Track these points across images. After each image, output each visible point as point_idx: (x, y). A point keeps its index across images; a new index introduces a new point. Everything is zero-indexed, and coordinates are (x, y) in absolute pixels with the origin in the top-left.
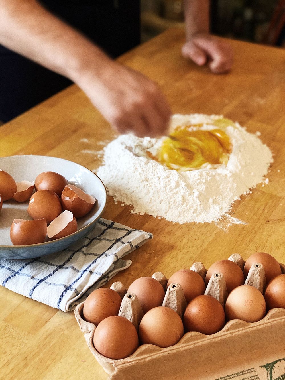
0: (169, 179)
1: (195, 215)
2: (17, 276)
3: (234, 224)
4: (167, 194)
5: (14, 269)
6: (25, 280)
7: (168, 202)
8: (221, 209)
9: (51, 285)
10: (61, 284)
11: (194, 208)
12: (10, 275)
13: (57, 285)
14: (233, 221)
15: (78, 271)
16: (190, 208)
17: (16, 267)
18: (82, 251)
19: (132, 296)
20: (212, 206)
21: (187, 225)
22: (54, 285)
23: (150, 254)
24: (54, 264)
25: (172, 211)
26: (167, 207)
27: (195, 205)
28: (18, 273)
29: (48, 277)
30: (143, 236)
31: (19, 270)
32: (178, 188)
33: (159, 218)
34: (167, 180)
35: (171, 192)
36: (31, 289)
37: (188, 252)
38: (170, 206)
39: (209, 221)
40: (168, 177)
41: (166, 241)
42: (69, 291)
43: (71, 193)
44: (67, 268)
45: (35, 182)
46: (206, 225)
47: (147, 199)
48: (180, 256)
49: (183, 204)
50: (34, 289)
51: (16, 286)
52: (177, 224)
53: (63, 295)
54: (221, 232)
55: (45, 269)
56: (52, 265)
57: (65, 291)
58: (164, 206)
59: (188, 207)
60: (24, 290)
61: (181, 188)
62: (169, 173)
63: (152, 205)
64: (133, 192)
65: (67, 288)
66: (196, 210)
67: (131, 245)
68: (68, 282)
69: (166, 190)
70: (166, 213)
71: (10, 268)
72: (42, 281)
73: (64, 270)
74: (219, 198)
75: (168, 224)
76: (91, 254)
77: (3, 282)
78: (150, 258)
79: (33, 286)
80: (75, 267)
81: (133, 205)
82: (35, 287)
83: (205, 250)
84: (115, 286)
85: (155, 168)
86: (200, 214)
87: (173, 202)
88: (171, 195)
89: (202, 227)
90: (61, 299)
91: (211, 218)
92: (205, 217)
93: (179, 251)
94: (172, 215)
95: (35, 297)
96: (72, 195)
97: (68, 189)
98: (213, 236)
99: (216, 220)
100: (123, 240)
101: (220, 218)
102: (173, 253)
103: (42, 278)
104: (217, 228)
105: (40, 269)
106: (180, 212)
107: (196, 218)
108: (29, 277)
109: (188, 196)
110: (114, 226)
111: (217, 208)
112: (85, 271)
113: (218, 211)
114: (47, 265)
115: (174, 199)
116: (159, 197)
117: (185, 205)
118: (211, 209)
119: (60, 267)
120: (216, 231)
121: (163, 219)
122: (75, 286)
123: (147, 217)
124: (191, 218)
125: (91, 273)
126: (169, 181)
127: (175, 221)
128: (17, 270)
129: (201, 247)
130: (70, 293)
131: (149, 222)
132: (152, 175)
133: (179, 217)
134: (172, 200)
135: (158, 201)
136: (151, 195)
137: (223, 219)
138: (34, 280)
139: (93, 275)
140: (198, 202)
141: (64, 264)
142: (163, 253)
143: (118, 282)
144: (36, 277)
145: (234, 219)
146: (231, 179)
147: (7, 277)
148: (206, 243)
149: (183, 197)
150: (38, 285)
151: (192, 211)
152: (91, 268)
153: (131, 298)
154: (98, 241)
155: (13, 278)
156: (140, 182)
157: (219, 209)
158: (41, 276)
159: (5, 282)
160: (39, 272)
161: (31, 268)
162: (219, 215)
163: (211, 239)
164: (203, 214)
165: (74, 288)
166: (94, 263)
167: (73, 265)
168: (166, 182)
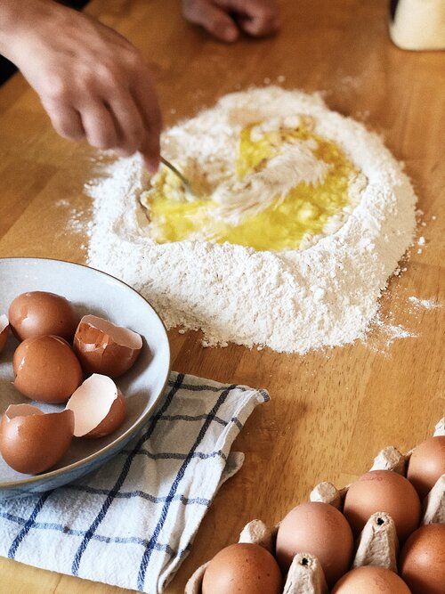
0: (262, 271)
1: (323, 332)
2: (32, 530)
3: (396, 340)
4: (263, 301)
5: (20, 516)
6: (54, 538)
7: (269, 317)
8: (364, 311)
9: (113, 543)
10: (134, 539)
11: (318, 319)
12: (17, 532)
13: (124, 541)
14: (392, 332)
15: (153, 500)
16: (311, 321)
17: (23, 509)
18: (144, 452)
19: (309, 561)
20: (347, 310)
21: (311, 353)
22: (118, 540)
23: (269, 429)
24: (98, 488)
25: (280, 332)
26: (270, 326)
27: (319, 314)
28: (30, 523)
29: (97, 524)
30: (254, 400)
31: (31, 517)
32: (281, 286)
33: (259, 349)
34: (259, 274)
35: (271, 296)
36: (73, 559)
37: (335, 412)
38: (273, 323)
39: (350, 339)
40: (259, 268)
41: (289, 396)
42: (154, 552)
43: (96, 337)
44: (128, 495)
45: (10, 317)
46: (349, 348)
47: (226, 316)
48: (324, 423)
49: (297, 315)
50: (79, 557)
51: (39, 555)
52: (295, 356)
53: (144, 564)
54: (378, 359)
55: (84, 504)
56: (94, 491)
57: (147, 554)
58: (262, 324)
59: (307, 318)
60: (58, 562)
61: (286, 285)
62: (260, 259)
63: (238, 325)
64: (196, 305)
65: (150, 545)
66: (322, 322)
67: (239, 424)
68: (146, 528)
69: (259, 293)
70: (269, 337)
71: (11, 513)
72: (89, 535)
73: (124, 500)
74: (358, 293)
75: (279, 357)
76: (166, 456)
77: (8, 550)
78: (270, 439)
79: (76, 551)
80: (147, 492)
81: (200, 329)
82: (80, 554)
83: (366, 401)
84: (252, 531)
85: (230, 252)
86: (330, 328)
87: (276, 315)
88: (271, 300)
89: (343, 355)
90: (143, 573)
91: (352, 333)
92: (341, 333)
93: (319, 414)
94: (281, 340)
95: (85, 572)
96: (98, 340)
97: (87, 327)
98: (369, 371)
99: (361, 336)
100: (219, 414)
101: (368, 330)
102: (310, 420)
103: (87, 528)
104: (368, 353)
105: (75, 507)
106: (295, 333)
107: (326, 338)
108: (60, 532)
109: (303, 298)
110: (184, 382)
111: (357, 310)
112: (169, 499)
113: (361, 317)
114: (84, 493)
115: (278, 307)
116: (250, 308)
117: (300, 317)
118: (348, 315)
119: (113, 495)
120: (371, 359)
121: (266, 349)
122: (164, 538)
123: (235, 349)
124: (317, 341)
125: (185, 501)
126: (264, 275)
127: (289, 350)
128: (27, 517)
129: (355, 397)
130: (158, 557)
131: (242, 361)
132: (228, 267)
133: (295, 341)
134: (275, 310)
135: (250, 316)
136: (233, 305)
137: (373, 332)
138: (73, 536)
139: (189, 507)
140: (323, 308)
141: (118, 486)
142: (291, 422)
143: (254, 521)
144: (73, 528)
145: (393, 328)
146: (375, 256)
147: (13, 538)
148: (362, 389)
149: (294, 301)
150: (83, 547)
151: (316, 326)
152: (180, 491)
153: (309, 564)
154: (168, 422)
155: (27, 538)
156: (206, 286)
157: (360, 313)
158: (82, 524)
159: (12, 551)
160: (75, 514)
161: (55, 507)
162: (364, 324)
163: (366, 378)
164: (335, 329)
165: (162, 543)
166: (180, 476)
167: (140, 487)
168: (259, 278)
